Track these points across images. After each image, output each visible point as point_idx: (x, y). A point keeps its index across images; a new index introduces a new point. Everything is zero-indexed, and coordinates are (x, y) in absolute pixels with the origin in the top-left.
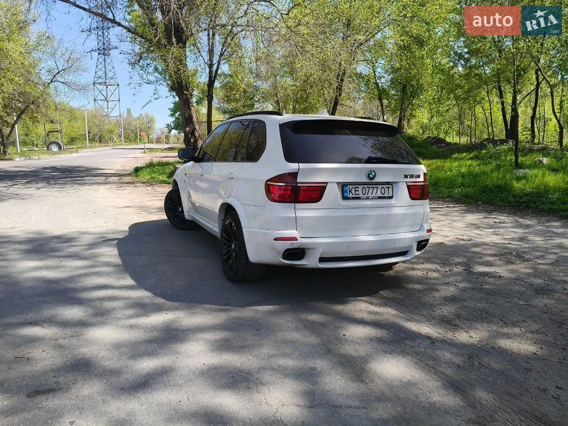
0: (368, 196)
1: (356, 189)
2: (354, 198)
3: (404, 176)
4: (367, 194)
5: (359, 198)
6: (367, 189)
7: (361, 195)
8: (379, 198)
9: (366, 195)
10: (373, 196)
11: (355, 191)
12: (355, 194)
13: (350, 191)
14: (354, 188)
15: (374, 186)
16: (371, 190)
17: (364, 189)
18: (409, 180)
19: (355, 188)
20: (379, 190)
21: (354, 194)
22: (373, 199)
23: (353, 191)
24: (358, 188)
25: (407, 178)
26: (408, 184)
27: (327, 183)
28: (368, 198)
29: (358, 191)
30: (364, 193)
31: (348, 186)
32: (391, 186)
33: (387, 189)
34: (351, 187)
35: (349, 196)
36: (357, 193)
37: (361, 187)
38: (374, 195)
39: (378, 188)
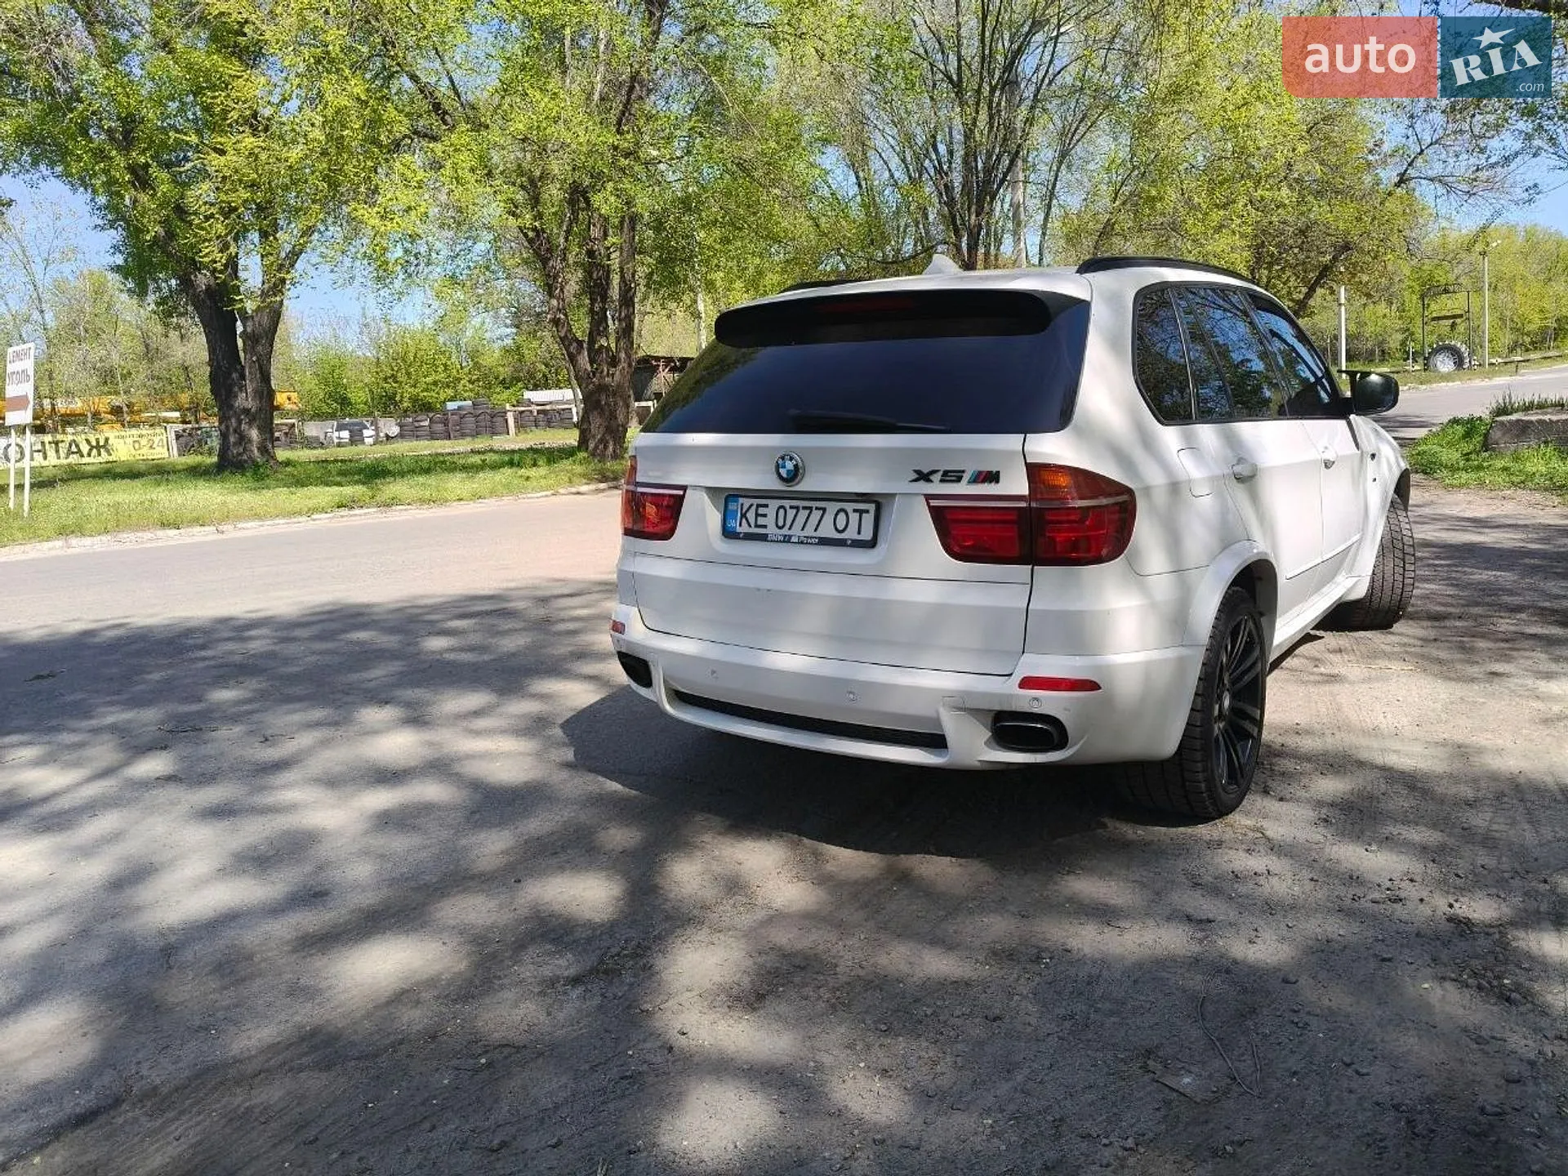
0: (790, 533)
1: (761, 511)
2: (749, 537)
3: (915, 476)
4: (788, 526)
5: (763, 538)
6: (791, 513)
7: (771, 530)
8: (824, 542)
9: (785, 531)
10: (806, 533)
11: (757, 515)
12: (757, 526)
13: (744, 516)
14: (754, 507)
15: (814, 504)
16: (803, 514)
17: (782, 512)
18: (937, 487)
19: (759, 506)
20: (828, 519)
21: (753, 525)
22: (802, 543)
23: (751, 515)
24: (766, 506)
25: (929, 481)
26: (934, 503)
27: (684, 488)
28: (787, 540)
29: (765, 516)
30: (781, 523)
31: (741, 500)
32: (872, 507)
33: (854, 517)
34: (747, 502)
35: (739, 529)
36: (761, 521)
37: (774, 504)
38: (809, 531)
39: (824, 510)
